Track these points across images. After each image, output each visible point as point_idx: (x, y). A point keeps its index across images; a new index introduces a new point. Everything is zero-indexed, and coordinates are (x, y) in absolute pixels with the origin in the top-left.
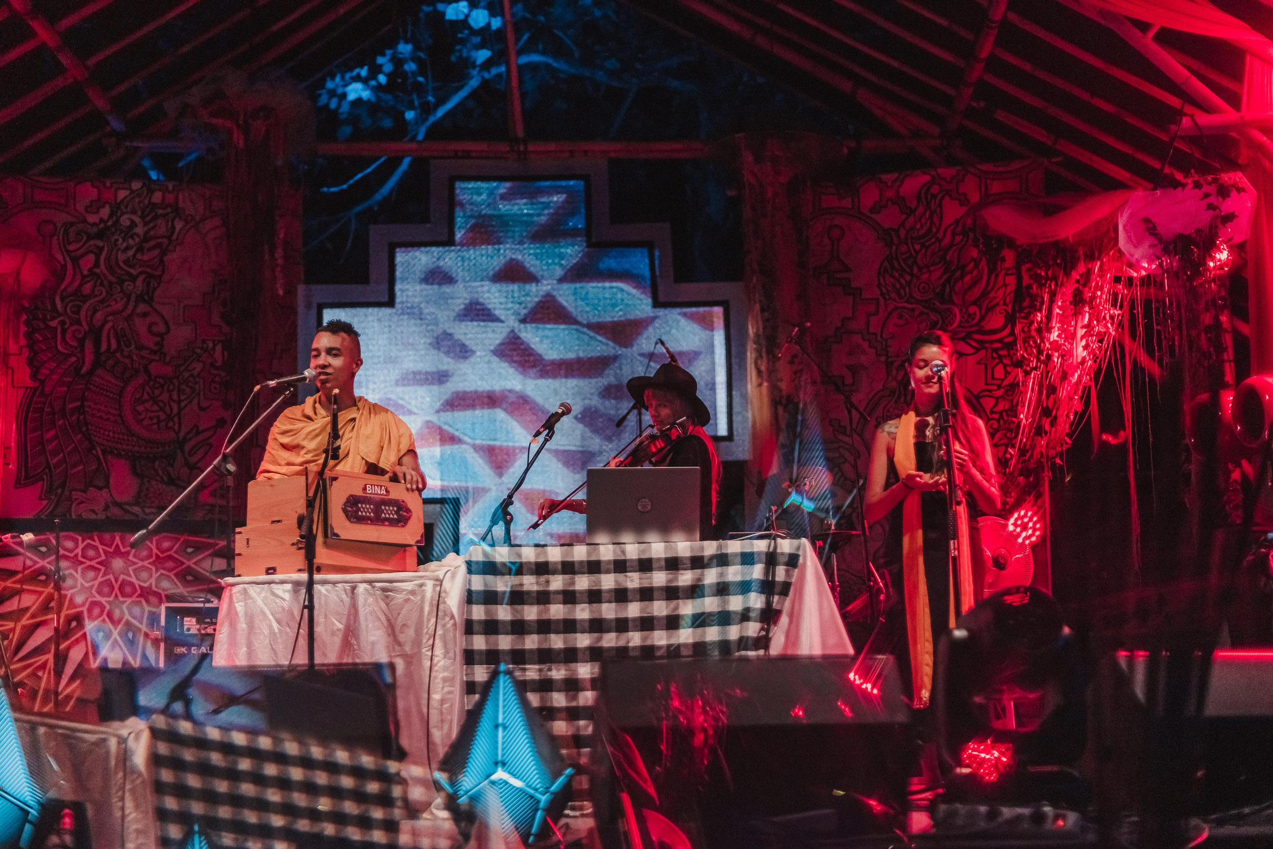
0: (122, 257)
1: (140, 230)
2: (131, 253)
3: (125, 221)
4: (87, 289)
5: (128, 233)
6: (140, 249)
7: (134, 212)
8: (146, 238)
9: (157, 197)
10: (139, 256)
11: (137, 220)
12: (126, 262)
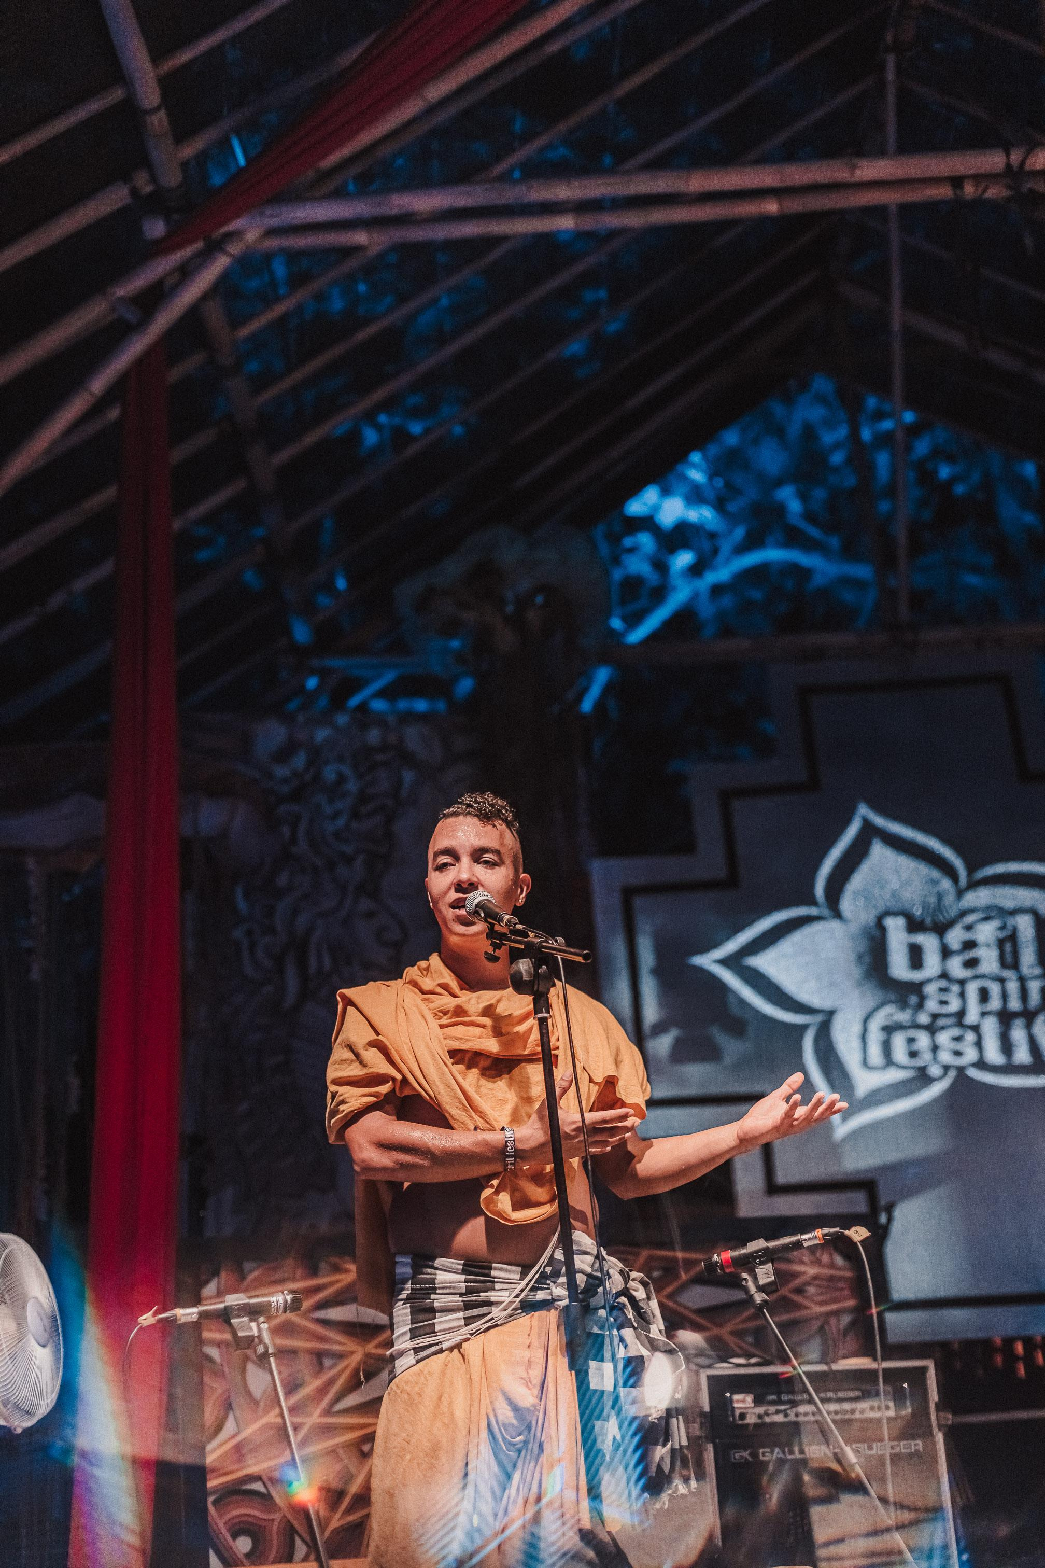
0: (330, 828)
1: (352, 786)
2: (341, 822)
3: (329, 774)
4: (283, 880)
5: (335, 790)
6: (355, 815)
7: (341, 759)
8: (363, 798)
9: (374, 736)
10: (354, 825)
11: (347, 770)
12: (337, 835)
